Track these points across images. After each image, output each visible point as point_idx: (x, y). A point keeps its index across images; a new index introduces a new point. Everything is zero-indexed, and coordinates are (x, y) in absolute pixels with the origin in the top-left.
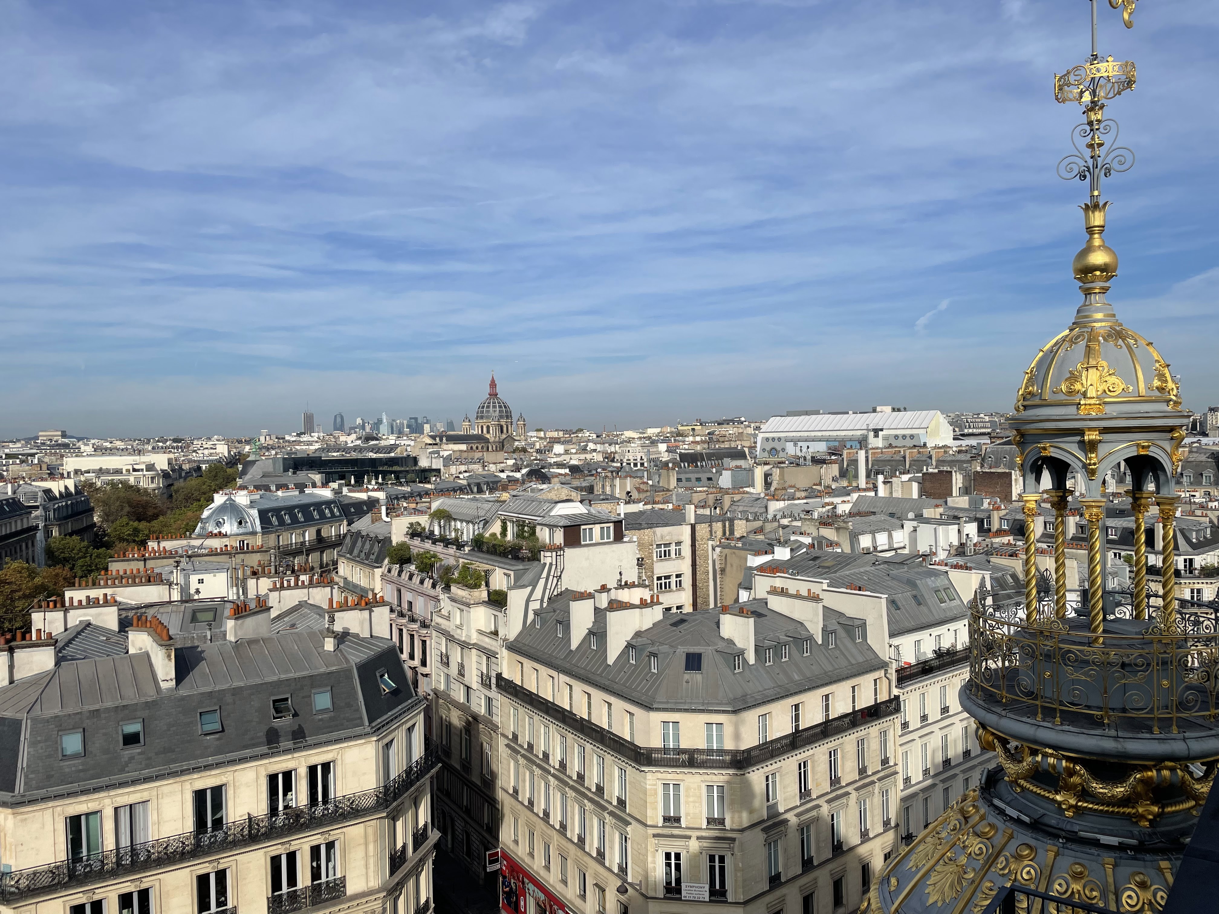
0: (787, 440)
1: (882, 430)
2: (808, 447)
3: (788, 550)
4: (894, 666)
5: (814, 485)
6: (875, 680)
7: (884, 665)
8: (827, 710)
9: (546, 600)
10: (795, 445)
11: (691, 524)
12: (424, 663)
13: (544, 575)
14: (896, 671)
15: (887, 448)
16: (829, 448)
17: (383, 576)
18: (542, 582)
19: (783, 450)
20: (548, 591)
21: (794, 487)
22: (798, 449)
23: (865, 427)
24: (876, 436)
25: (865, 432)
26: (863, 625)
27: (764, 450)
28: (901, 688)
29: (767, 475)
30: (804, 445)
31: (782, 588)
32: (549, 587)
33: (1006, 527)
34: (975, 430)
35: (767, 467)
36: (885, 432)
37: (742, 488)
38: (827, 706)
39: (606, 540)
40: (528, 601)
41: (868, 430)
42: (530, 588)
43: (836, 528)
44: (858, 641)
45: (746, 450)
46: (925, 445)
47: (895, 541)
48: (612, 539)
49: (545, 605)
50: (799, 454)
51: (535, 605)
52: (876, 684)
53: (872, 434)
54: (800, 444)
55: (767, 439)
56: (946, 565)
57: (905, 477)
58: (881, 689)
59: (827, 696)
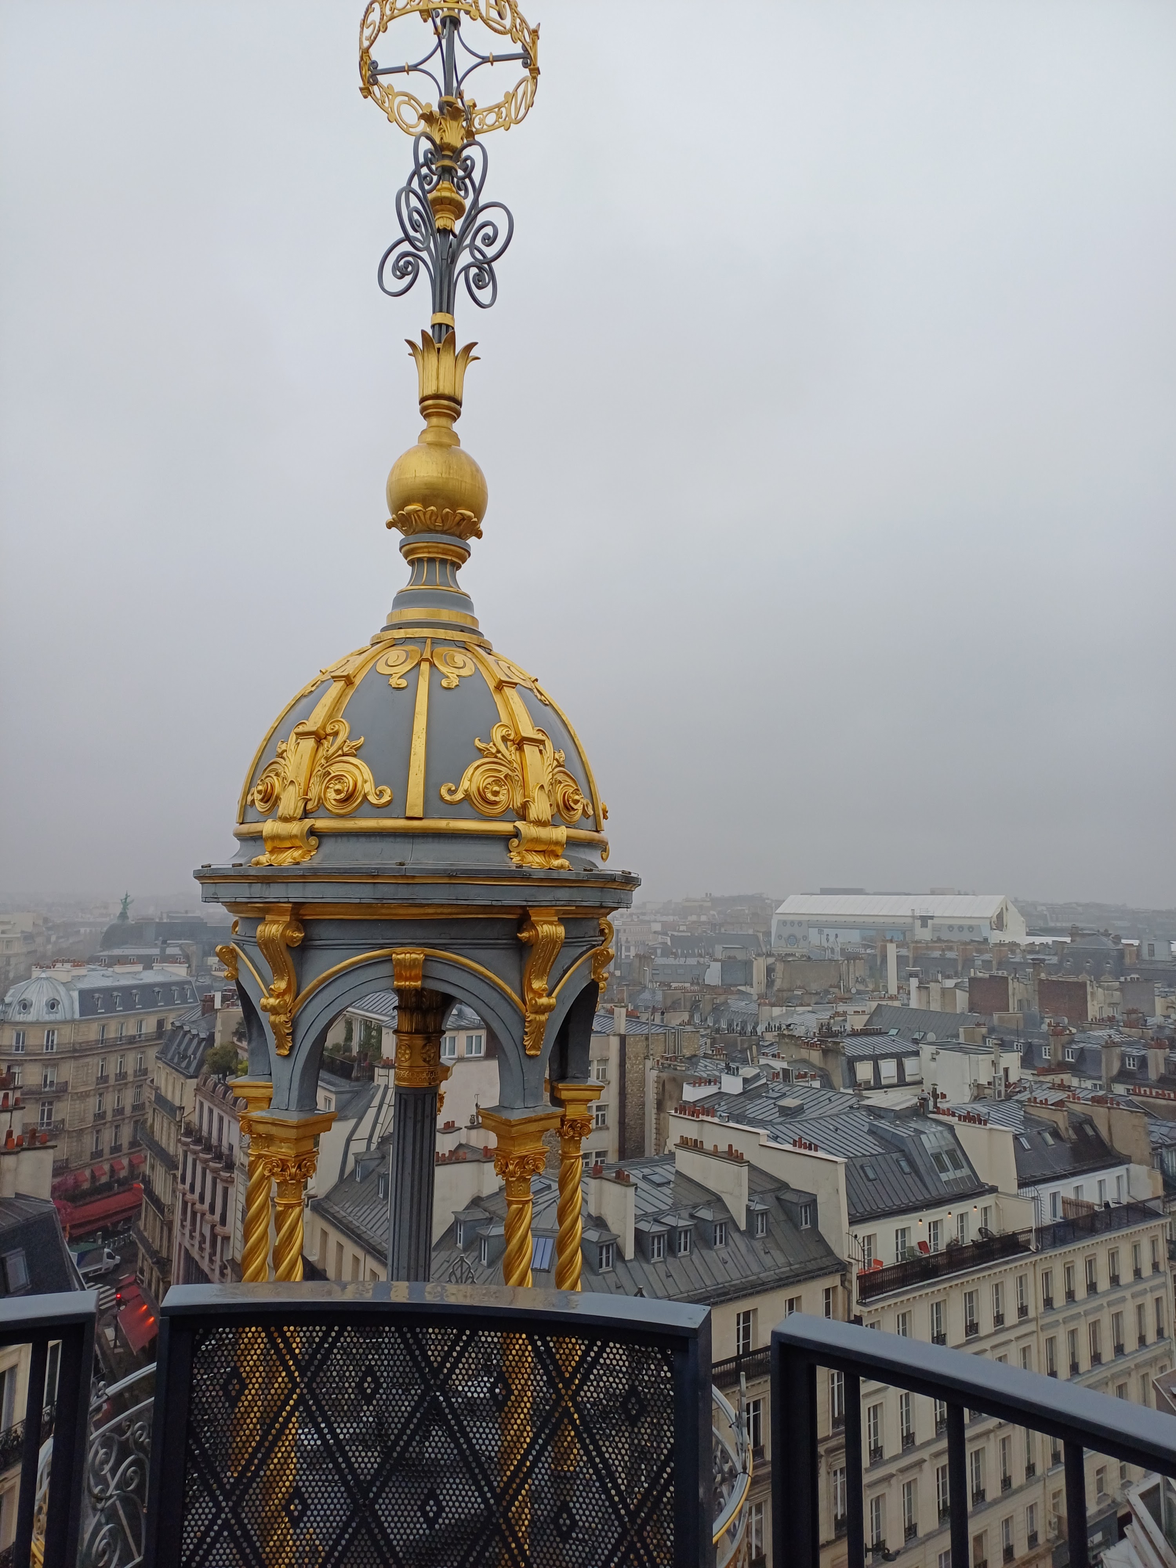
0: (811, 925)
1: (932, 918)
2: (837, 936)
3: (740, 1081)
4: (855, 1270)
5: (831, 986)
6: (827, 1291)
7: (842, 1268)
8: (747, 1336)
9: (375, 1139)
10: (820, 932)
11: (620, 1035)
12: (223, 1221)
13: (376, 1102)
14: (858, 1278)
15: (935, 942)
16: (864, 939)
17: (197, 1089)
18: (371, 1113)
19: (805, 938)
20: (379, 1126)
21: (803, 988)
22: (824, 937)
23: (909, 913)
24: (924, 925)
25: (910, 920)
26: (812, 1203)
27: (780, 937)
28: (864, 1305)
29: (770, 970)
30: (832, 932)
31: (696, 1141)
32: (381, 1120)
33: (1070, 1060)
34: (1059, 924)
35: (771, 960)
36: (936, 921)
37: (736, 985)
38: (747, 1330)
39: (474, 1055)
40: (349, 1140)
41: (913, 917)
42: (353, 1122)
43: (823, 1050)
44: (804, 1227)
45: (760, 935)
46: (986, 940)
47: (907, 1073)
48: (482, 1054)
49: (373, 1147)
50: (825, 944)
51: (358, 1147)
52: (827, 1297)
53: (918, 923)
54: (826, 931)
55: (784, 923)
56: (953, 1115)
57: (950, 983)
58: (835, 1306)
59: (747, 1315)
